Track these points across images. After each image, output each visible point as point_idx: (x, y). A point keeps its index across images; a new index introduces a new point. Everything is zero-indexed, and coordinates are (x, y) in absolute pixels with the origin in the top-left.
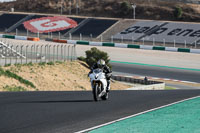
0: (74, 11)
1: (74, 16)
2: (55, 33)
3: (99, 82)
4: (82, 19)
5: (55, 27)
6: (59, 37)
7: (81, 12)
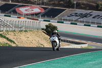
1: (43, 6)
2: (32, 15)
3: (55, 41)
4: (48, 8)
5: (33, 12)
6: (35, 17)
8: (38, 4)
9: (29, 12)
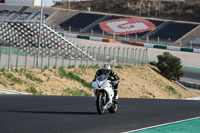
0: (153, 13)
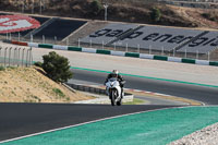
1: (37, 15)
2: (15, 33)
5: (15, 27)
6: (19, 39)
7: (45, 11)
8: (26, 12)
9: (6, 29)
